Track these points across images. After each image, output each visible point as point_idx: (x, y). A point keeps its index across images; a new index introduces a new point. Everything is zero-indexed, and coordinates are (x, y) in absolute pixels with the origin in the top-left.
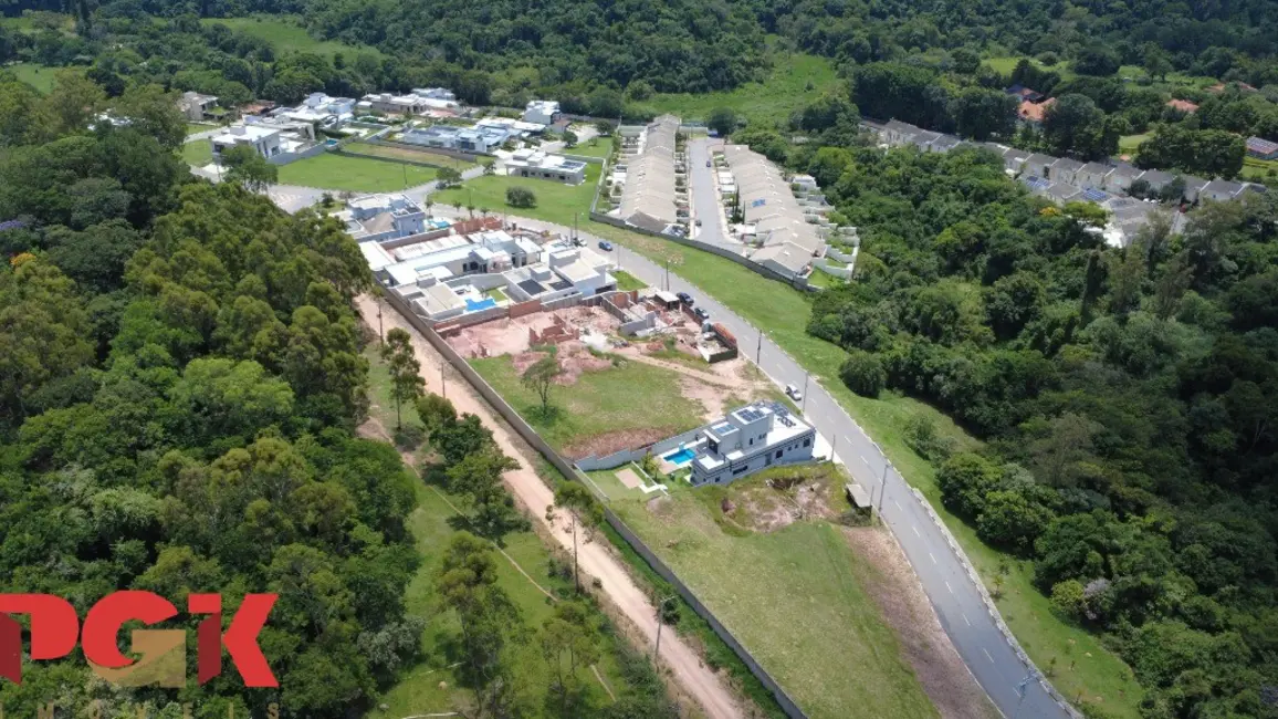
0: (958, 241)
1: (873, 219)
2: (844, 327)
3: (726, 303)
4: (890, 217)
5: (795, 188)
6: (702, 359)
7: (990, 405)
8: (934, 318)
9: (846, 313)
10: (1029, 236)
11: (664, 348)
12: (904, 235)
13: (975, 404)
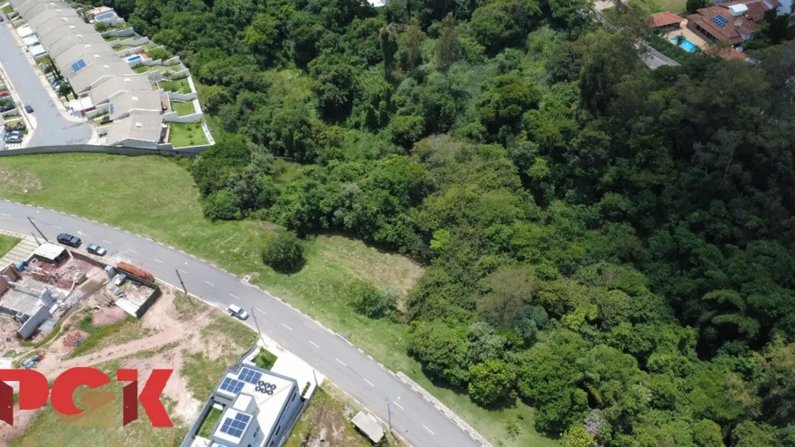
0: (264, 37)
1: (186, 38)
2: (238, 200)
3: (115, 222)
4: (199, 31)
5: (101, 28)
6: (129, 318)
7: (390, 223)
8: (296, 138)
9: (233, 185)
10: (314, 17)
11: (84, 335)
12: (219, 45)
13: (379, 227)
